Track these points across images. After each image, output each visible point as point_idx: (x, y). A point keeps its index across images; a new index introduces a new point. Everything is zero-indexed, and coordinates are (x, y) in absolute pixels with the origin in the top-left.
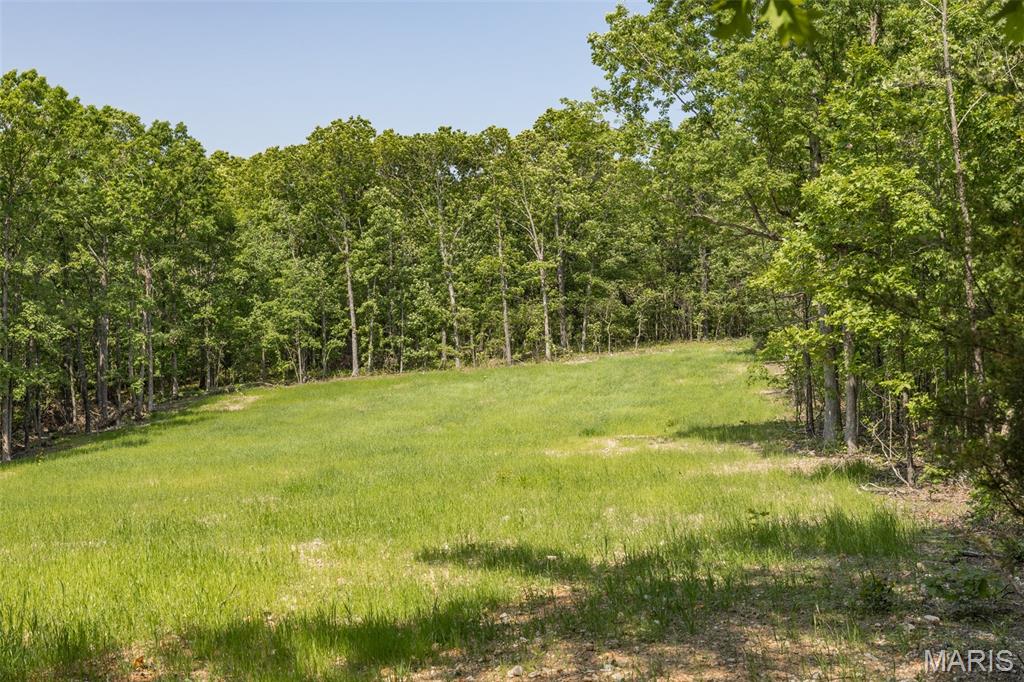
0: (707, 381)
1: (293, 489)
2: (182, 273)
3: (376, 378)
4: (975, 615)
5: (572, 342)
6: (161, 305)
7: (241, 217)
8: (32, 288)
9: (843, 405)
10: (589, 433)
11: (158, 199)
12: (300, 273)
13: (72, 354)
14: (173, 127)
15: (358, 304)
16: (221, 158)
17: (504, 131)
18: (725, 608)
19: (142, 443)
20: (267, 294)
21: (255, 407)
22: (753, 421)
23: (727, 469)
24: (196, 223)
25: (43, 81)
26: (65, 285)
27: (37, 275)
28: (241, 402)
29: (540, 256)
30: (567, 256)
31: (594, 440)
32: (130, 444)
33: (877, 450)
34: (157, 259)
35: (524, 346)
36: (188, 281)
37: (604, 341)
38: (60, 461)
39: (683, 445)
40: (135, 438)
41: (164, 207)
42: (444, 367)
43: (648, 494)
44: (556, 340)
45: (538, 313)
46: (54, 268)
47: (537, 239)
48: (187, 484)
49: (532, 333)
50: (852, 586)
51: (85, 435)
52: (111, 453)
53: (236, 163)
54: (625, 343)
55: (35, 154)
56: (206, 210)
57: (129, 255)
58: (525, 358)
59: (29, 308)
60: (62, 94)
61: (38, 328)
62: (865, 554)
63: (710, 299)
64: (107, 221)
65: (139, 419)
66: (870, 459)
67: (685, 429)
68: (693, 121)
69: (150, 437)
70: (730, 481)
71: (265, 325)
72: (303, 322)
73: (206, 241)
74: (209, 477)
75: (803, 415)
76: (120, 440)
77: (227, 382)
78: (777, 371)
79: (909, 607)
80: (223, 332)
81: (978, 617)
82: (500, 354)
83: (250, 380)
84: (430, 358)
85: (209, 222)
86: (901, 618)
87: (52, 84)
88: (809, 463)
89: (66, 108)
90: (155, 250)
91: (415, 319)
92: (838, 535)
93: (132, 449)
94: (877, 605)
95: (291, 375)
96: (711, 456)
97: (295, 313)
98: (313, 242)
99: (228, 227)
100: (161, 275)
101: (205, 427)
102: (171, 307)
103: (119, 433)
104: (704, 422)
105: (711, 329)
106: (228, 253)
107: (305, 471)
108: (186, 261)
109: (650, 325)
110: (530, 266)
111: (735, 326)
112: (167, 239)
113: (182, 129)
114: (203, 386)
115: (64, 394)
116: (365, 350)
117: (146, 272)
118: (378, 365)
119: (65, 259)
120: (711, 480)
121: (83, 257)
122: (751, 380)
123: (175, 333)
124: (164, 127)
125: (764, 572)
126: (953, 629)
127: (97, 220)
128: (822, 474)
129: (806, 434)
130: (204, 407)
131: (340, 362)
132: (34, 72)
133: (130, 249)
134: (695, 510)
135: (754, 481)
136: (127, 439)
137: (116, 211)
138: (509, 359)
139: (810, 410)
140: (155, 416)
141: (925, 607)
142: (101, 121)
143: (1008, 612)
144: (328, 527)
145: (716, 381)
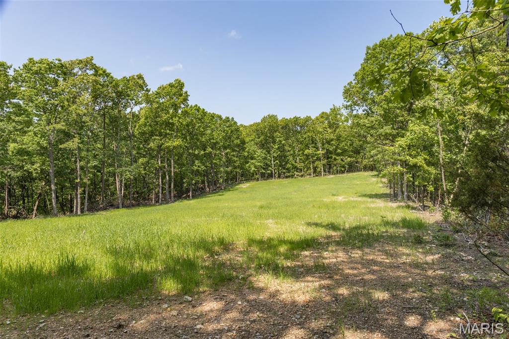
0: (365, 182)
1: (261, 207)
2: (232, 154)
3: (279, 180)
4: (446, 245)
5: (329, 172)
6: (227, 161)
7: (247, 140)
8: (197, 157)
9: (403, 189)
10: (333, 195)
11: (226, 135)
12: (260, 153)
13: (206, 174)
14: (230, 118)
15: (274, 162)
16: (242, 125)
17: (310, 117)
18: (378, 240)
19: (223, 195)
20: (252, 158)
21: (249, 187)
22: (378, 193)
23: (372, 205)
24: (235, 142)
25: (199, 107)
26: (205, 157)
27: (198, 154)
28: (245, 186)
29: (321, 150)
30: (327, 150)
31: (336, 197)
32: (220, 195)
33: (414, 201)
34: (226, 150)
35: (317, 173)
36: (233, 155)
37: (337, 172)
38: (204, 199)
39: (360, 199)
40: (221, 194)
41: (228, 138)
42: (295, 178)
43: (352, 211)
44: (325, 171)
45: (320, 164)
46: (202, 152)
47: (319, 145)
48: (235, 205)
49: (318, 170)
50: (411, 236)
51: (209, 193)
52: (215, 197)
53: (245, 126)
54: (343, 172)
55: (198, 125)
56: (238, 138)
57: (219, 149)
58: (316, 176)
59: (197, 162)
60: (204, 110)
61: (199, 167)
62: (413, 229)
63: (365, 162)
64: (215, 141)
65: (221, 189)
66: (411, 204)
67: (360, 195)
68: (365, 114)
69: (224, 193)
70: (374, 208)
71: (252, 166)
72: (261, 166)
73: (238, 146)
74: (240, 204)
75: (392, 192)
76: (217, 194)
77: (242, 181)
78: (385, 180)
79: (428, 242)
80: (242, 168)
81: (447, 246)
82: (310, 175)
83: (248, 180)
84: (293, 175)
85: (238, 141)
86: (425, 245)
87: (201, 108)
88: (395, 205)
89: (204, 113)
90: (225, 148)
91: (289, 166)
92: (406, 223)
93: (220, 197)
94: (419, 241)
95: (258, 180)
96: (367, 202)
97: (259, 164)
98: (262, 146)
99: (243, 142)
100: (227, 154)
101: (237, 191)
102: (229, 162)
103: (217, 192)
104: (364, 193)
105: (366, 168)
106: (243, 149)
107: (263, 203)
108: (234, 151)
109: (349, 168)
110: (318, 152)
111: (372, 168)
112: (229, 145)
113: (233, 119)
114: (236, 181)
115: (203, 182)
116: (276, 173)
117: (223, 153)
118: (279, 177)
119: (205, 150)
120: (368, 208)
121: (209, 150)
122: (377, 183)
123: (229, 169)
124: (228, 118)
125: (387, 232)
126: (440, 249)
127: (212, 141)
128: (399, 207)
129: (394, 197)
130: (237, 187)
131: (271, 176)
132: (196, 105)
133: (220, 148)
134: (365, 216)
135: (380, 209)
136: (219, 194)
137: (216, 139)
138: (312, 176)
139: (394, 191)
140: (225, 188)
141: (431, 243)
142: (213, 116)
143: (455, 245)
144: (274, 217)
145: (367, 182)
